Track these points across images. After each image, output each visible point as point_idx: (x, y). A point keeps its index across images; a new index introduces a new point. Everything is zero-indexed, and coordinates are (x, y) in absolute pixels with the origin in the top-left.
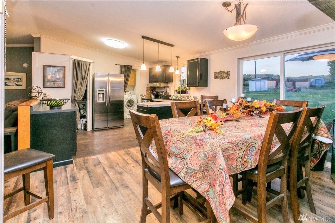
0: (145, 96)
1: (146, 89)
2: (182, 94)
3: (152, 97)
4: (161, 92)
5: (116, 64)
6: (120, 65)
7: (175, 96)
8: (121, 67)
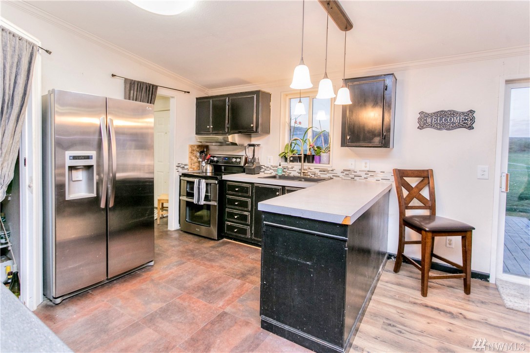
0: (186, 167)
1: (188, 150)
2: (304, 161)
3: (206, 170)
4: (236, 158)
5: (113, 75)
6: (126, 80)
7: (280, 167)
8: (128, 86)
